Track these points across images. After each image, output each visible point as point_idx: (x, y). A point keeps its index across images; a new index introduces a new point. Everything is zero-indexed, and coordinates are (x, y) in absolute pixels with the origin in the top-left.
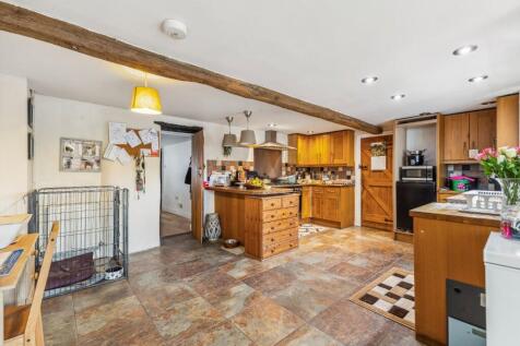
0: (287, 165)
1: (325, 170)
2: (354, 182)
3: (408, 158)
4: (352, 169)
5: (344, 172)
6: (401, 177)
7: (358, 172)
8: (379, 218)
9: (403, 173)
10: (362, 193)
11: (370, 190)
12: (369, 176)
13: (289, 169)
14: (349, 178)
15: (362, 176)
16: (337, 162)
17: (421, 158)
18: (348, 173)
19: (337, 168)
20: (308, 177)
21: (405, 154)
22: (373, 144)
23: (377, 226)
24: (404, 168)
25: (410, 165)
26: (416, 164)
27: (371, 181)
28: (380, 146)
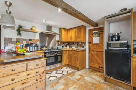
0: (58, 41)
1: (75, 43)
2: (86, 48)
3: (111, 38)
4: (85, 43)
5: (82, 44)
6: (108, 47)
7: (87, 44)
8: (96, 66)
9: (108, 45)
10: (89, 54)
11: (92, 52)
12: (92, 46)
13: (59, 43)
14: (83, 47)
15: (89, 46)
16: (78, 40)
17: (119, 37)
18: (83, 45)
19: (79, 43)
20: (68, 46)
21: (109, 35)
22: (94, 32)
23: (95, 69)
24: (109, 42)
25: (112, 40)
26: (116, 40)
27: (93, 49)
28: (97, 33)
